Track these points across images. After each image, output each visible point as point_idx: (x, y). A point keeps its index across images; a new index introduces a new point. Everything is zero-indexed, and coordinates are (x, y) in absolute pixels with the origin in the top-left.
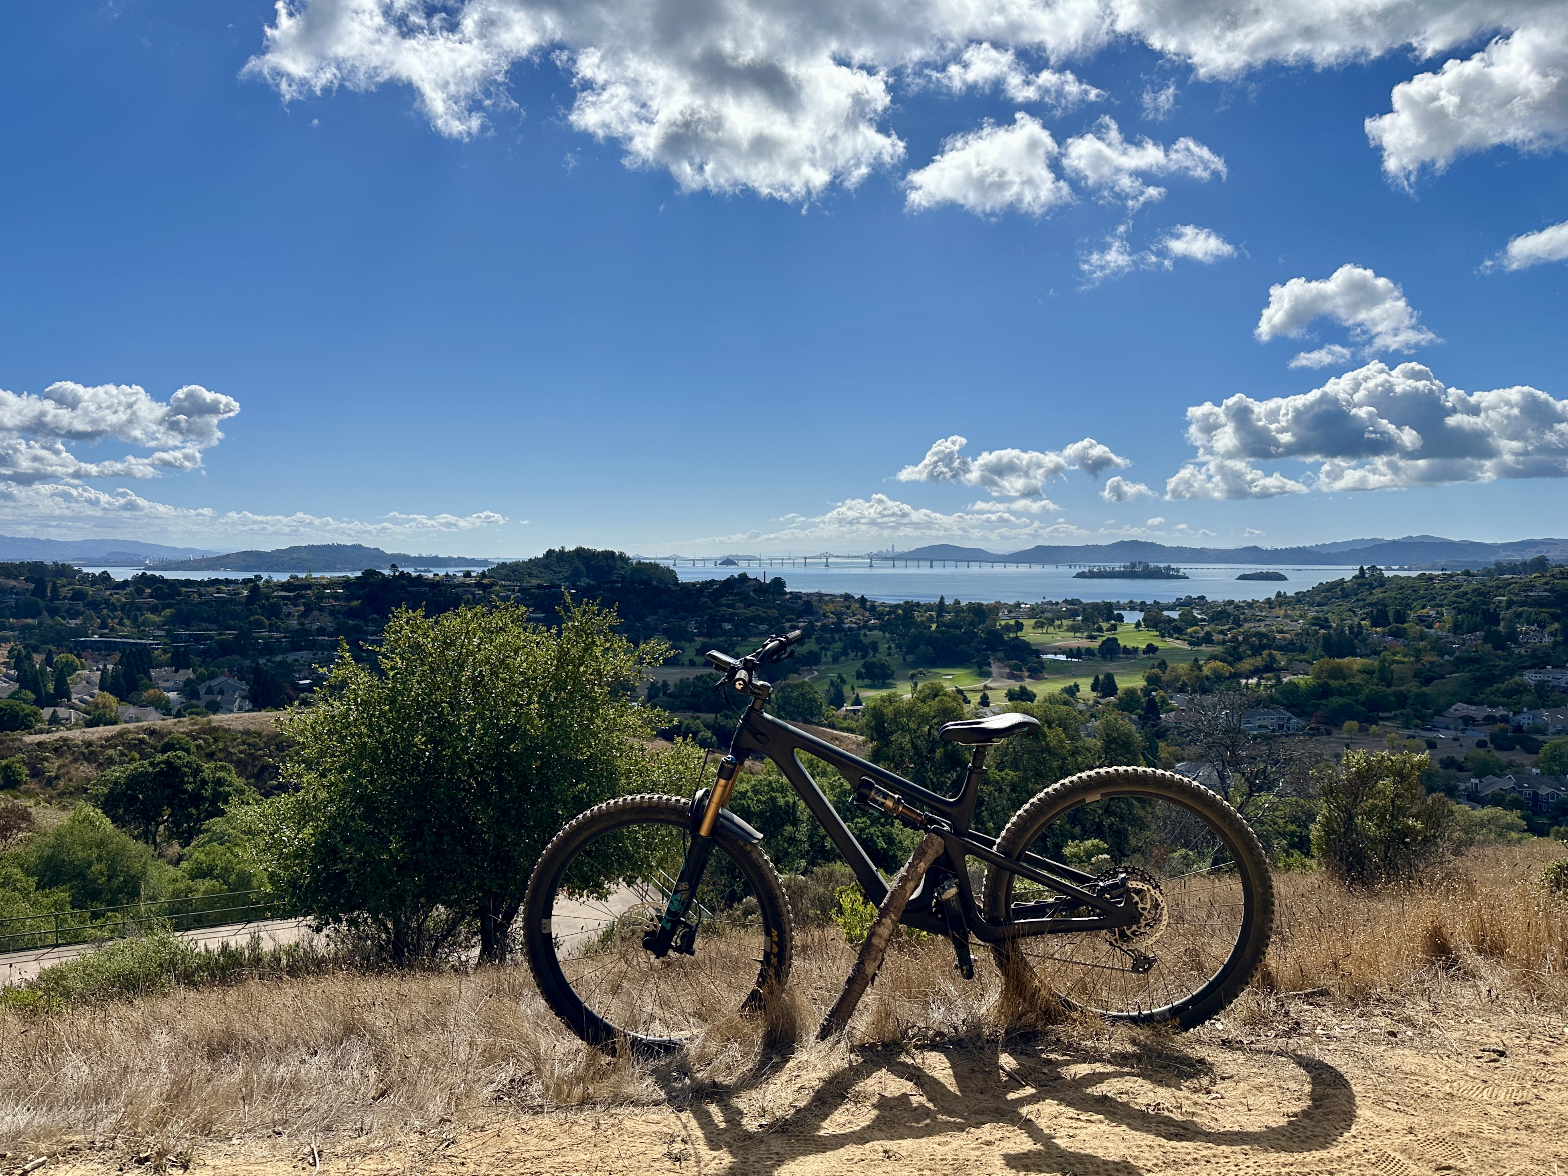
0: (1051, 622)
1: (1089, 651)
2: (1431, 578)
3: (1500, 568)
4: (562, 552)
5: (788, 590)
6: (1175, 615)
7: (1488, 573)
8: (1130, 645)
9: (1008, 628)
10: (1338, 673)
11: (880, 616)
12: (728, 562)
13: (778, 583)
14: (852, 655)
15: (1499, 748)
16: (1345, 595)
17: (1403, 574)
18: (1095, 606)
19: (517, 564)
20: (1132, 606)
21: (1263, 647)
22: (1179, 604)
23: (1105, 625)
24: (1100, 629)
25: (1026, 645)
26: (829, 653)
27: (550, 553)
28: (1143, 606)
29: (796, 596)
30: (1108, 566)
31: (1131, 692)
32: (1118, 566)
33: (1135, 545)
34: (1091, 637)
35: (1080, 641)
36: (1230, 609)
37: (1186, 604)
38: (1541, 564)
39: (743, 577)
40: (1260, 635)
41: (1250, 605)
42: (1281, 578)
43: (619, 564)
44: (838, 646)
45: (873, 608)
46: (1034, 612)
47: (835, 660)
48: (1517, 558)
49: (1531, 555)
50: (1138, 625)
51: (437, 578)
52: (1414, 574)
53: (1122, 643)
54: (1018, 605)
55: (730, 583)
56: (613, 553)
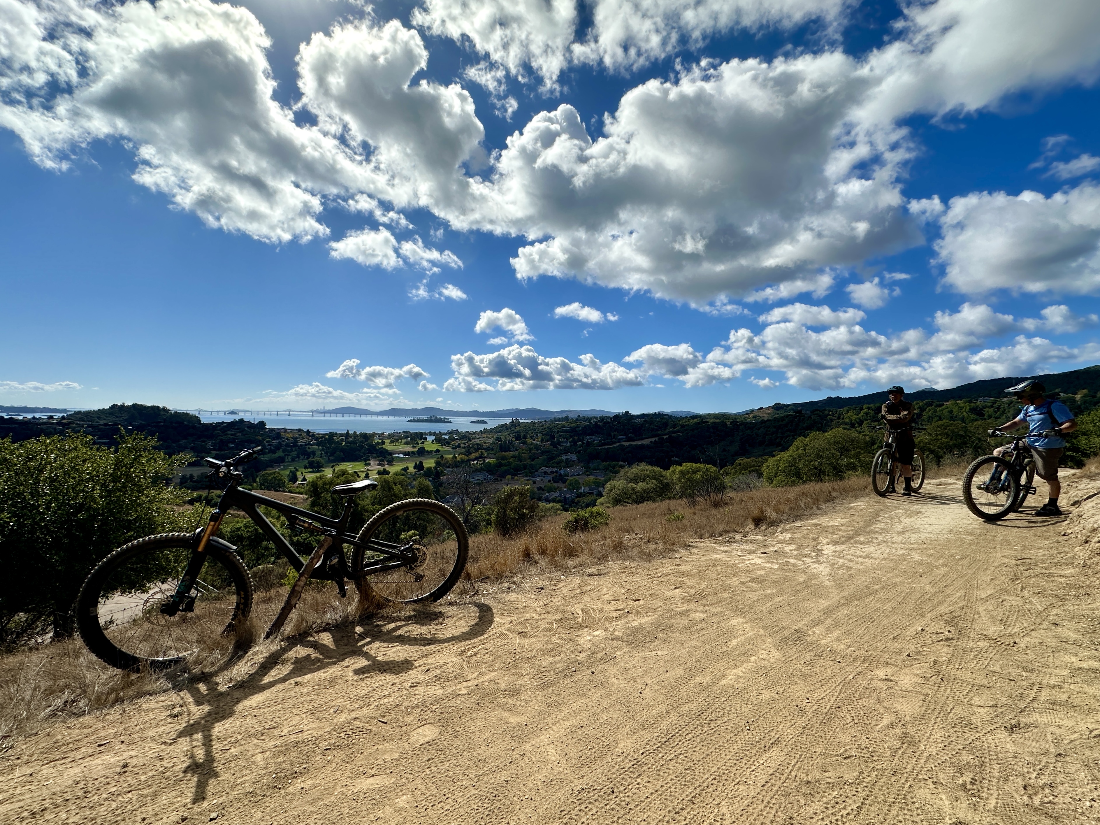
0: (397, 441)
1: (413, 453)
2: (535, 423)
3: (556, 420)
4: (123, 406)
5: (267, 427)
6: (447, 437)
7: (552, 421)
8: (430, 449)
9: (378, 444)
10: (504, 458)
11: (316, 439)
12: (232, 413)
13: (262, 424)
14: (302, 457)
15: (555, 482)
16: (507, 429)
17: (526, 421)
18: (416, 434)
19: (89, 412)
20: (430, 434)
21: (479, 449)
22: (449, 433)
23: (420, 442)
24: (418, 443)
25: (387, 451)
26: (290, 457)
27: (114, 406)
28: (434, 434)
29: (272, 430)
30: (421, 417)
31: (429, 469)
32: (425, 418)
33: (432, 409)
34: (414, 447)
35: (409, 449)
36: (467, 434)
37: (451, 433)
38: (567, 418)
39: (242, 421)
40: (478, 444)
41: (474, 433)
42: (486, 423)
43: (162, 413)
44: (294, 454)
45: (313, 435)
46: (390, 436)
47: (293, 460)
48: (560, 416)
49: (564, 415)
50: (433, 441)
51: (26, 419)
52: (529, 421)
53: (426, 449)
54: (383, 433)
55: (233, 423)
56: (158, 407)
